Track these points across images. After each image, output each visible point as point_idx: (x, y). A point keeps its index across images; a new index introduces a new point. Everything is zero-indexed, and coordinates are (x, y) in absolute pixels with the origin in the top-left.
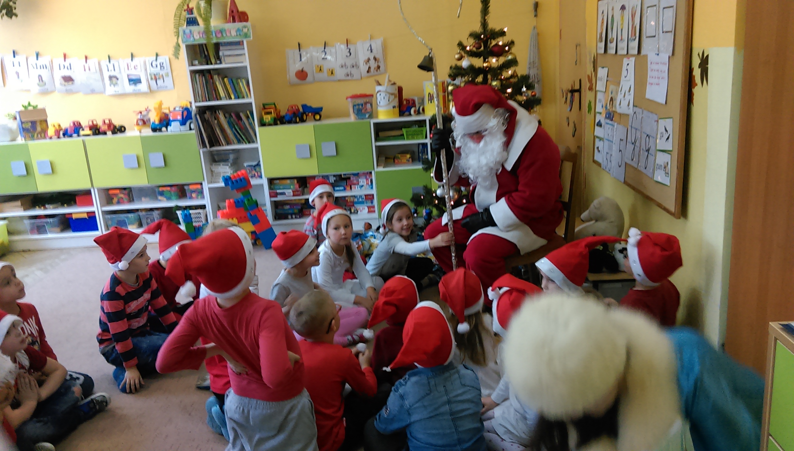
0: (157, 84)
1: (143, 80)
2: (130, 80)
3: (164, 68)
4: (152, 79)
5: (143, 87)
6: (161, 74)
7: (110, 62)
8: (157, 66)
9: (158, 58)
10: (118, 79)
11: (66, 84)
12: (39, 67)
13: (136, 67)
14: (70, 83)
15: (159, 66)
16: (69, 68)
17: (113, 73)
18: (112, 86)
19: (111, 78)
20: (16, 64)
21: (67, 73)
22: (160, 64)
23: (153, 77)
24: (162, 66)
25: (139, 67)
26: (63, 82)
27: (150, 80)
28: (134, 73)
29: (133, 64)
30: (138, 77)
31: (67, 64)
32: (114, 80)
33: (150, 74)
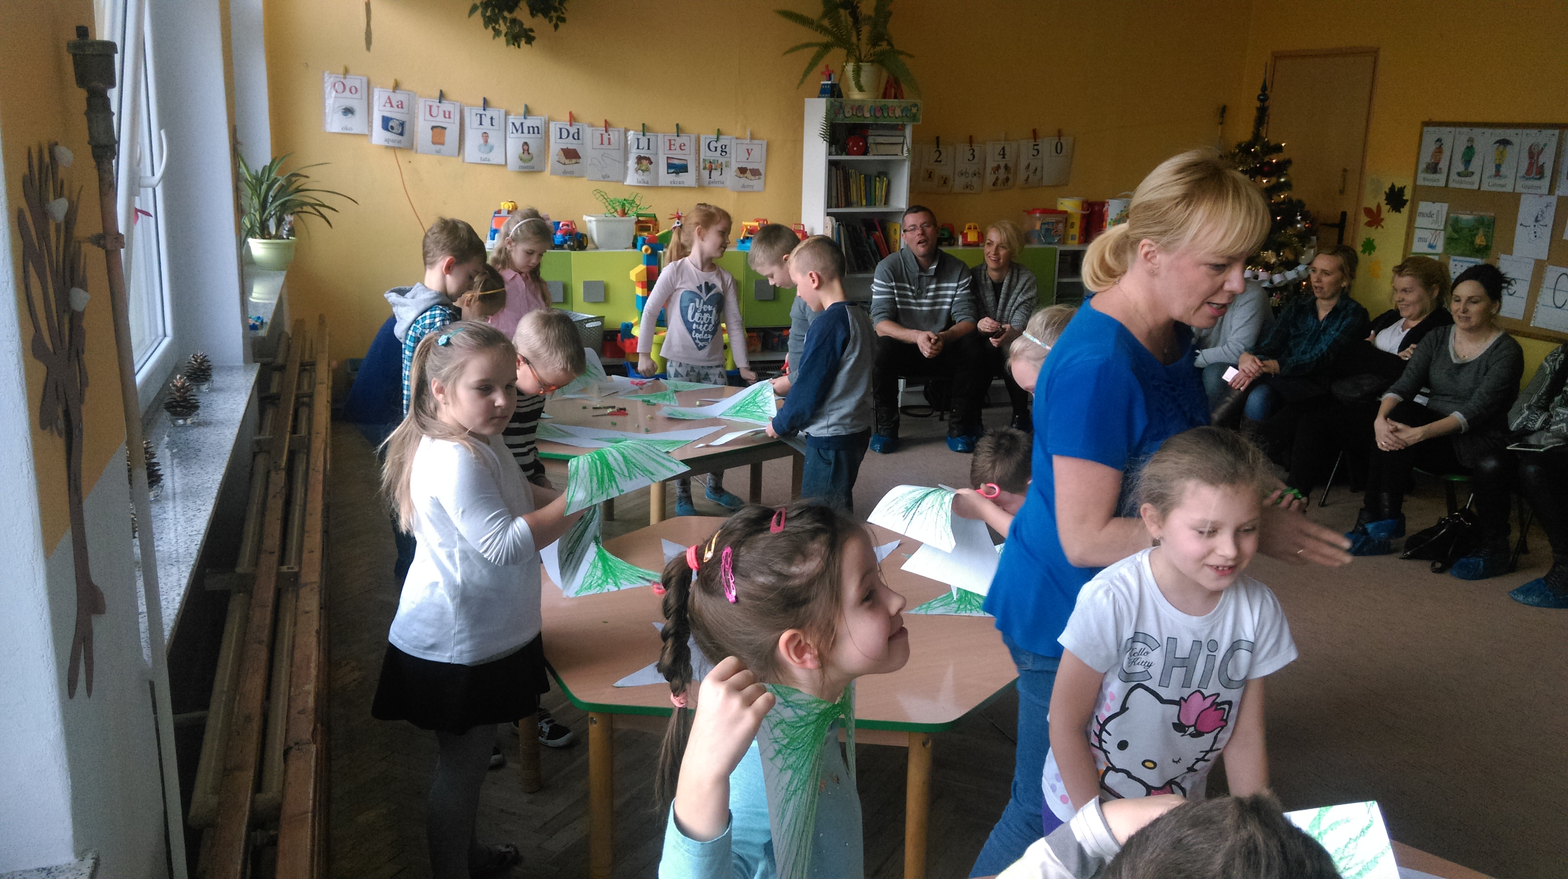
0: (710, 178)
1: (691, 168)
2: (670, 166)
3: (726, 152)
4: (705, 168)
5: (689, 178)
6: (720, 163)
7: (644, 135)
8: (716, 150)
9: (721, 137)
10: (651, 163)
11: (567, 161)
12: (526, 130)
13: (683, 148)
14: (574, 161)
15: (719, 149)
16: (576, 137)
17: (643, 153)
18: (640, 172)
19: (640, 159)
20: (486, 121)
21: (571, 144)
22: (722, 147)
23: (707, 166)
24: (723, 151)
25: (687, 147)
26: (564, 160)
27: (702, 167)
28: (678, 155)
29: (679, 141)
30: (684, 162)
31: (573, 130)
32: (645, 162)
33: (704, 160)
